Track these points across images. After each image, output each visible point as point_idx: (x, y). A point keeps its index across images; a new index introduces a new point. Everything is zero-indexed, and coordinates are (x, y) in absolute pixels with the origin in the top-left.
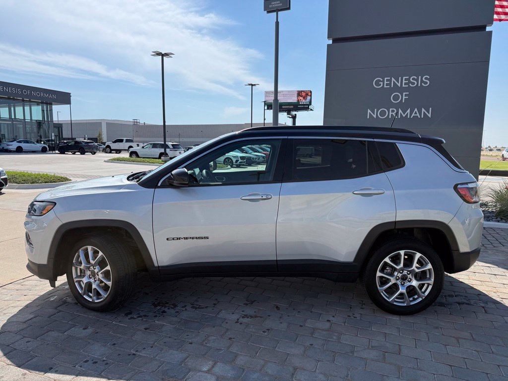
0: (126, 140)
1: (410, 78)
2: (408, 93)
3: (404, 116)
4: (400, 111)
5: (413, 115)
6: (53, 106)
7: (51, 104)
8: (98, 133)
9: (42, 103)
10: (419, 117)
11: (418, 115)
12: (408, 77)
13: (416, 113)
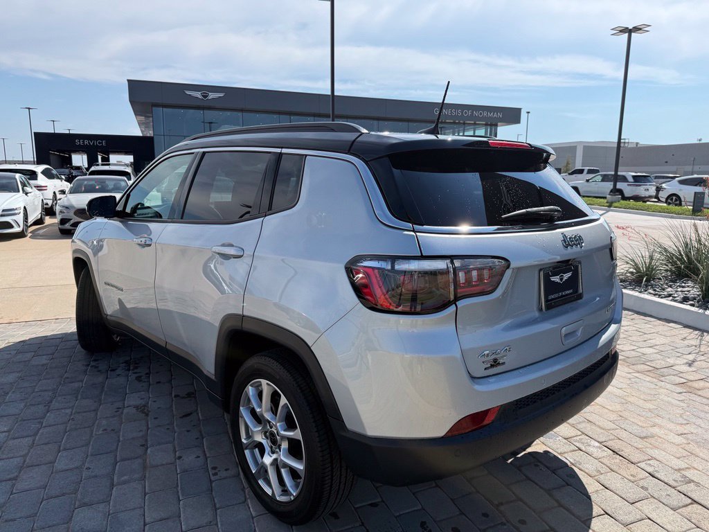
0: (589, 170)
6: (499, 128)
7: (496, 125)
8: (566, 162)
9: (486, 125)
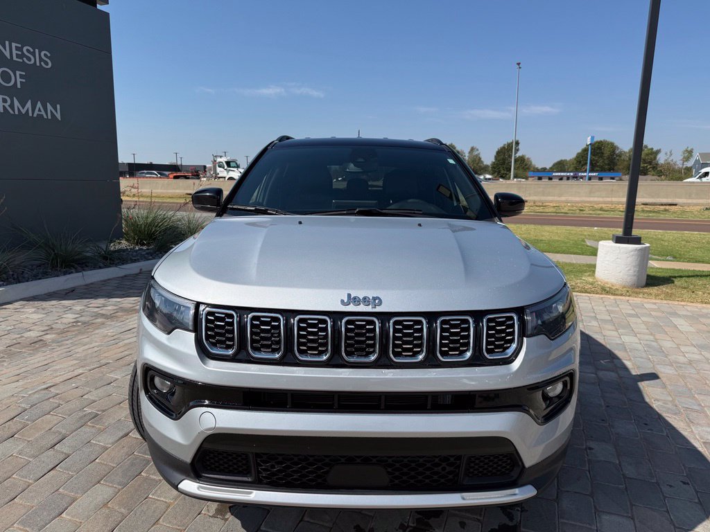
1: (22, 47)
2: (24, 74)
3: (24, 111)
4: (16, 103)
5: (36, 112)
10: (45, 117)
11: (43, 113)
12: (20, 46)
13: (40, 110)
